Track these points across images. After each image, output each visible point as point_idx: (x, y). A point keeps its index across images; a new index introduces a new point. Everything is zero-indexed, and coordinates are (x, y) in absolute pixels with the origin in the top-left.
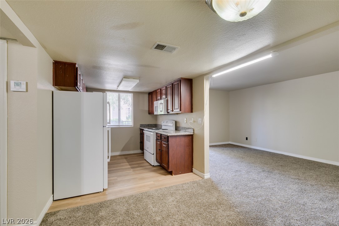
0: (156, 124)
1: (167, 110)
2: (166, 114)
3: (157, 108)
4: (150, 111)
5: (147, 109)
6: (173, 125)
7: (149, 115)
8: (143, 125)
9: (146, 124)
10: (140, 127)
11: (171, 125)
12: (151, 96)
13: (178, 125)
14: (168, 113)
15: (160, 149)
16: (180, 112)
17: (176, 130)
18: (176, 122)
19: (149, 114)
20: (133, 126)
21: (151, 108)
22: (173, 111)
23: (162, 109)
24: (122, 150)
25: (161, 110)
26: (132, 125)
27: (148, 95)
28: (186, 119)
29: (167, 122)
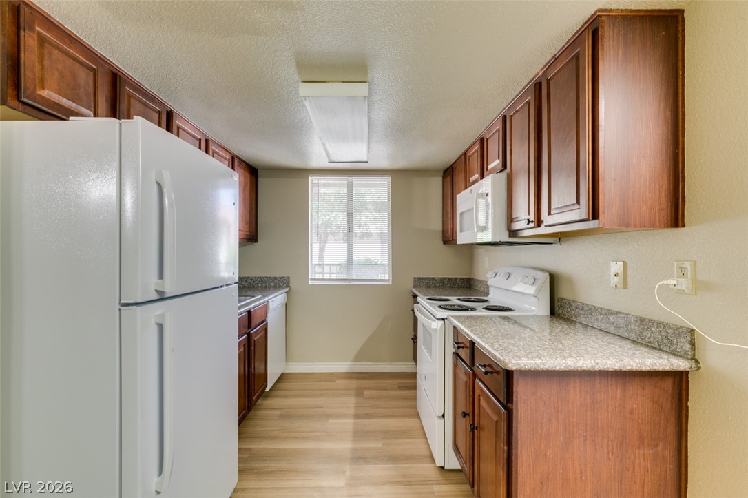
0: (470, 279)
1: (510, 219)
2: (505, 237)
3: (465, 216)
4: (448, 231)
5: (438, 226)
6: (539, 290)
7: (444, 246)
8: (425, 279)
9: (433, 279)
10: (414, 287)
11: (531, 290)
12: (449, 179)
13: (564, 292)
14: (513, 233)
15: (469, 411)
16: (592, 224)
17: (553, 313)
18: (553, 279)
19: (445, 243)
20: (391, 284)
21: (450, 222)
22: (539, 223)
23: (487, 219)
24: (358, 358)
25: (482, 223)
26: (389, 280)
27: (440, 179)
28: (617, 267)
29: (510, 274)
